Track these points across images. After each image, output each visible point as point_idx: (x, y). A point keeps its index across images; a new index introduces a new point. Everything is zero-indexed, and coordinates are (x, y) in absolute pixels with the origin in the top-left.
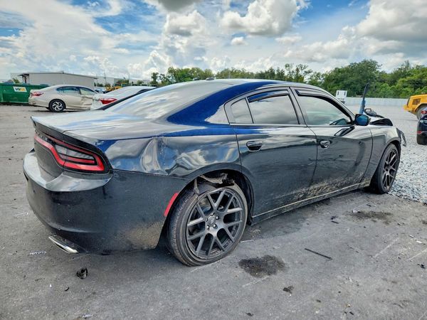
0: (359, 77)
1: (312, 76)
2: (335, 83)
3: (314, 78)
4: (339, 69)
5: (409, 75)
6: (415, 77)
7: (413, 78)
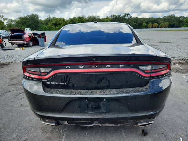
0: (33, 22)
1: (8, 21)
2: (22, 24)
3: (10, 22)
4: (22, 18)
5: (51, 21)
6: (54, 22)
7: (53, 22)
